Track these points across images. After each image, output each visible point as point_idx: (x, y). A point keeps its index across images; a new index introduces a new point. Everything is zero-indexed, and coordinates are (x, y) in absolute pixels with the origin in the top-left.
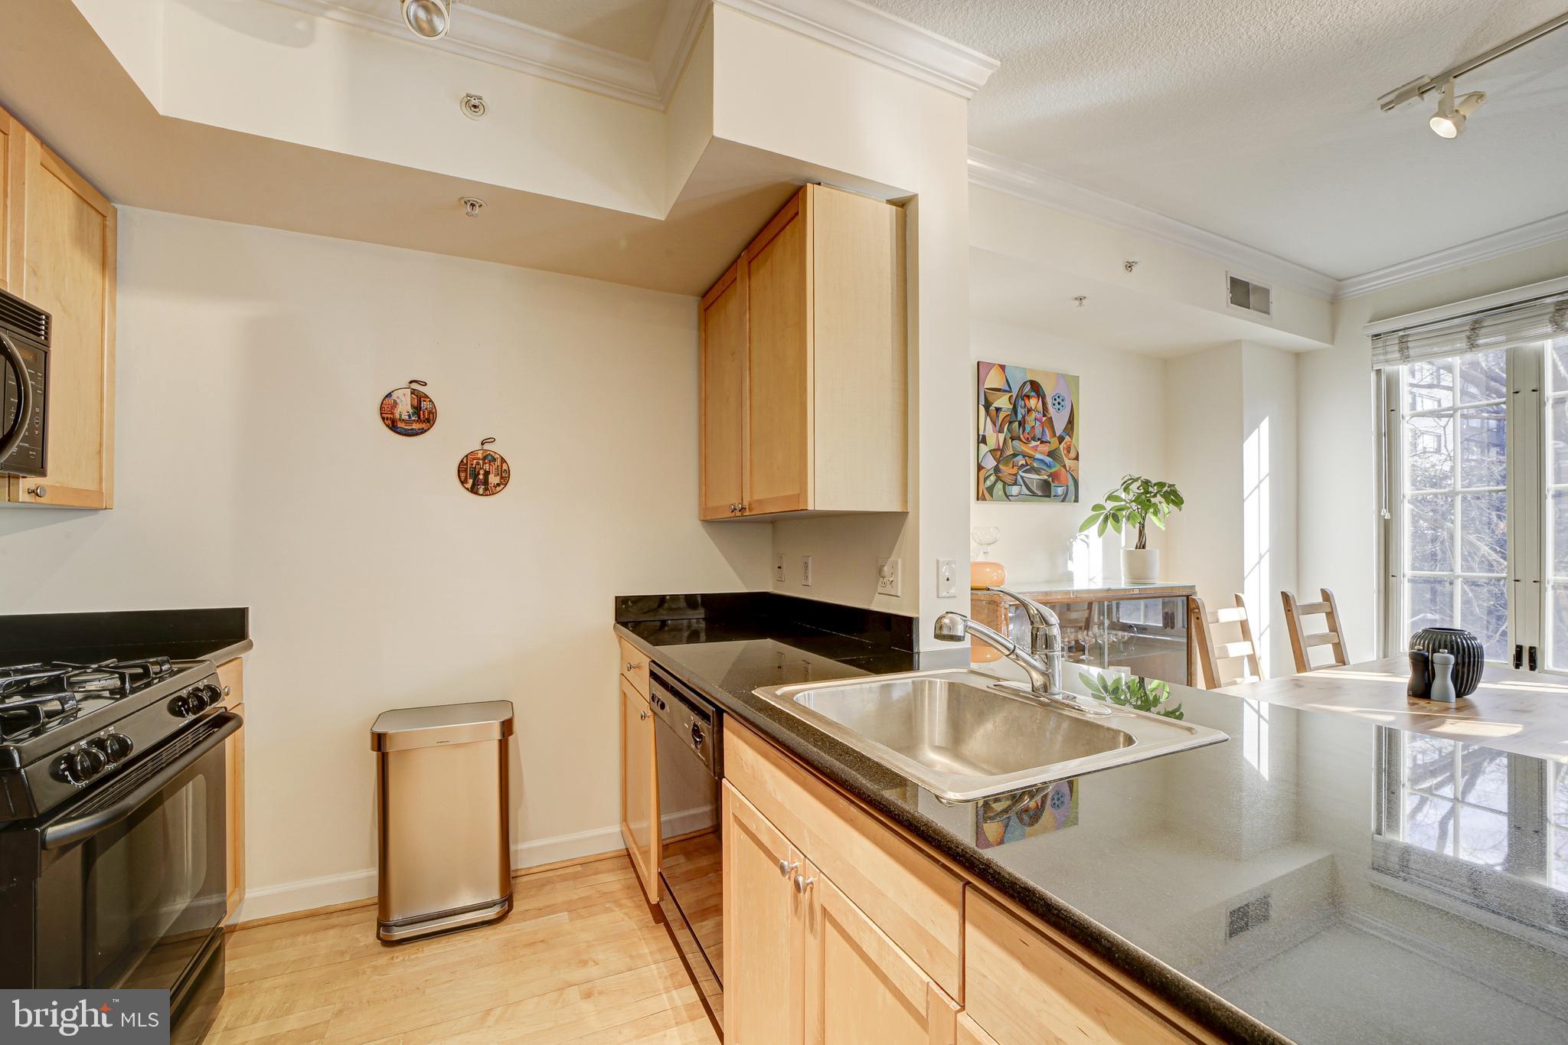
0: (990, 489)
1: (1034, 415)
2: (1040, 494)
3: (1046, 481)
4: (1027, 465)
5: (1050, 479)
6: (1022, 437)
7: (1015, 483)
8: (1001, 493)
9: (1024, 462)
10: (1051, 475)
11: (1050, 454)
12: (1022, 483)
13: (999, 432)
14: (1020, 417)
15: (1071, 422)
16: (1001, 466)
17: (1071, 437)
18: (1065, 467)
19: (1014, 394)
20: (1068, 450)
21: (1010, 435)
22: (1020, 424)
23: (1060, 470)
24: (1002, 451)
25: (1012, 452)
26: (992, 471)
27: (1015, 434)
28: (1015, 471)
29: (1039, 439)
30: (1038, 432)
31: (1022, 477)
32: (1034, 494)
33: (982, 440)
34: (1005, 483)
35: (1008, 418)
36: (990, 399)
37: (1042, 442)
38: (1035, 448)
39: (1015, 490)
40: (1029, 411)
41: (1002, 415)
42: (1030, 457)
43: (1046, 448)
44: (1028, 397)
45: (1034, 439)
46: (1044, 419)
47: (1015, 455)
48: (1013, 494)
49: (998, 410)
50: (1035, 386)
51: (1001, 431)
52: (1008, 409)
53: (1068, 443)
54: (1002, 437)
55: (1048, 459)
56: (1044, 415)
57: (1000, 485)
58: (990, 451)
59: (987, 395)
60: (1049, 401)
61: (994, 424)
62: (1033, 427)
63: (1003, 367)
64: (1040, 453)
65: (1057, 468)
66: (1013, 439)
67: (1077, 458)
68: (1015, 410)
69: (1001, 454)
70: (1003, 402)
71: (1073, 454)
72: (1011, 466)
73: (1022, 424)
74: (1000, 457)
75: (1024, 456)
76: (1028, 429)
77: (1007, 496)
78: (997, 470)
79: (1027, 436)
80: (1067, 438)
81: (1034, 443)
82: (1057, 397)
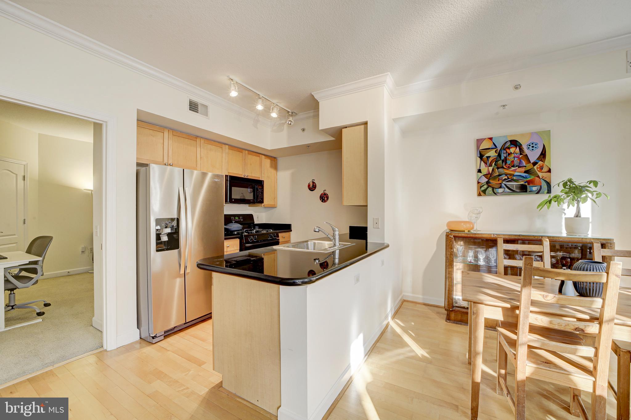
0: (484, 192)
1: (513, 155)
2: (518, 191)
3: (522, 185)
4: (508, 178)
5: (526, 184)
6: (505, 167)
7: (501, 187)
8: (491, 192)
9: (506, 178)
10: (527, 182)
11: (526, 172)
12: (505, 187)
13: (489, 166)
14: (503, 158)
15: (543, 155)
16: (491, 181)
17: (543, 161)
18: (538, 177)
19: (499, 149)
20: (541, 168)
21: (496, 167)
22: (503, 161)
23: (535, 179)
24: (491, 174)
25: (498, 174)
26: (485, 183)
27: (499, 166)
28: (500, 181)
29: (517, 166)
30: (516, 162)
31: (505, 185)
32: (513, 191)
33: (479, 171)
34: (493, 188)
35: (495, 160)
36: (483, 153)
37: (519, 167)
38: (515, 171)
39: (500, 190)
40: (510, 154)
41: (490, 160)
42: (510, 175)
43: (523, 169)
44: (509, 148)
45: (513, 166)
46: (521, 156)
47: (499, 175)
48: (499, 192)
49: (488, 157)
50: (514, 143)
51: (491, 165)
52: (495, 156)
53: (541, 165)
54: (491, 169)
55: (524, 175)
56: (521, 154)
57: (490, 189)
58: (484, 175)
59: (481, 152)
60: (525, 147)
61: (486, 163)
62: (513, 161)
63: (491, 139)
64: (519, 172)
65: (532, 177)
66: (498, 168)
67: (549, 171)
68: (499, 155)
69: (491, 175)
70: (492, 154)
71: (545, 169)
72: (498, 180)
73: (505, 161)
74: (490, 177)
75: (506, 175)
76: (509, 162)
77: (495, 194)
78: (488, 183)
79: (508, 165)
80: (540, 163)
81: (513, 168)
82: (531, 144)
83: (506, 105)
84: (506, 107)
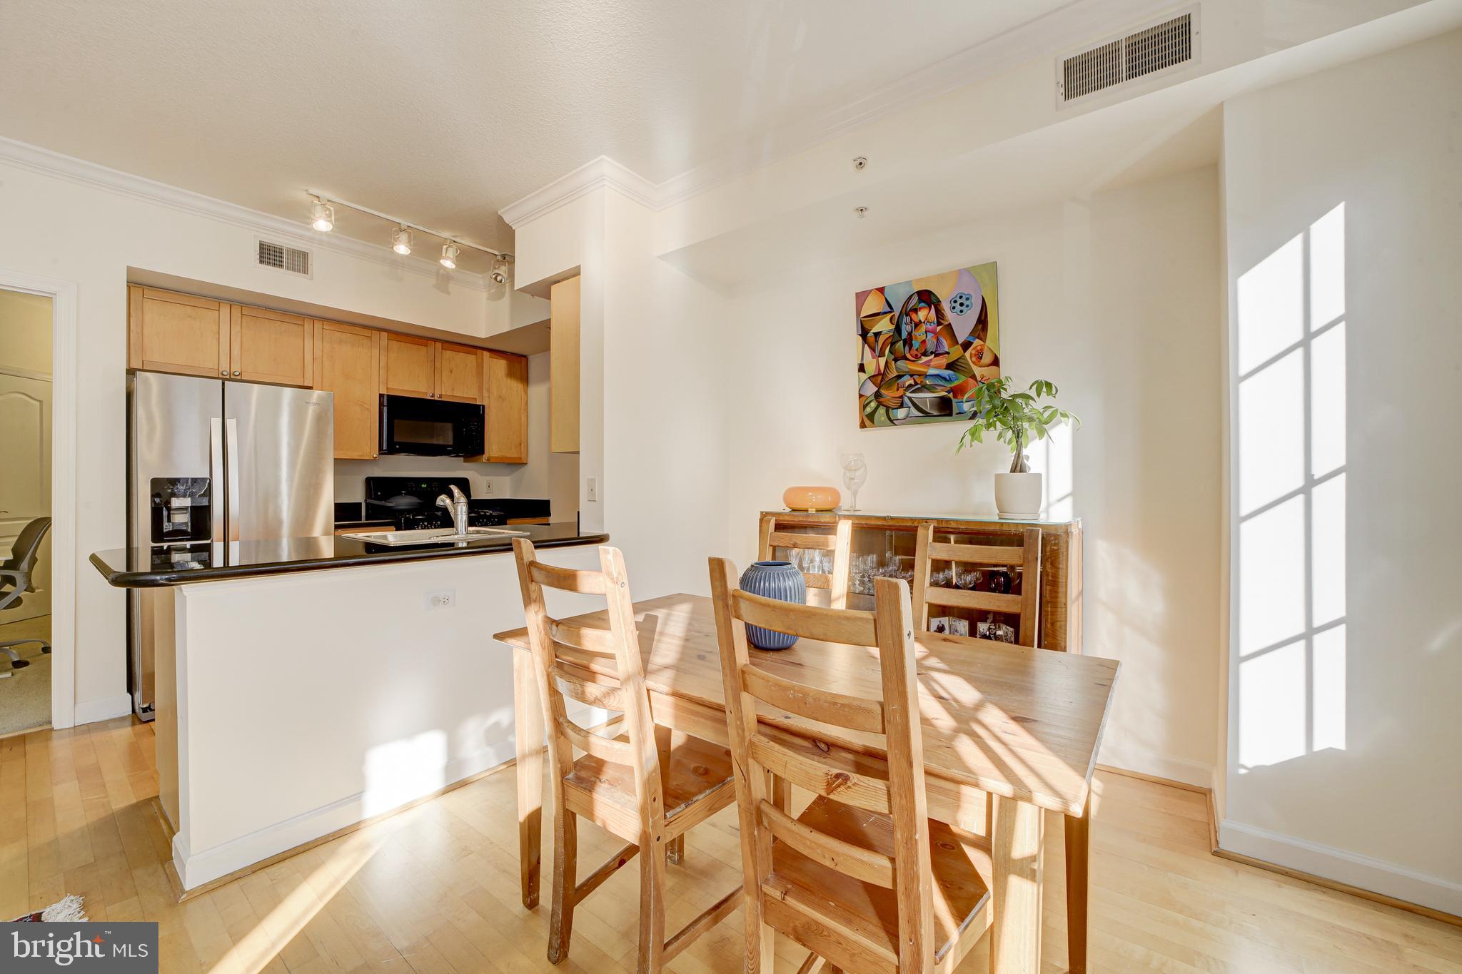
0: (871, 416)
1: (923, 328)
2: (935, 414)
3: (942, 398)
4: (916, 384)
5: (951, 395)
6: (908, 356)
7: (901, 406)
8: (884, 418)
9: (912, 382)
10: (952, 390)
11: (950, 366)
12: (910, 404)
13: (879, 356)
14: (904, 335)
15: (982, 322)
16: (883, 391)
17: (983, 339)
18: (974, 377)
19: (897, 313)
20: (979, 355)
21: (892, 357)
22: (905, 342)
23: (966, 382)
24: (883, 375)
25: (896, 374)
26: (873, 398)
27: (899, 355)
28: (901, 392)
29: (932, 353)
30: (930, 345)
31: (910, 399)
32: (926, 414)
33: (862, 368)
34: (888, 408)
35: (890, 340)
36: (867, 327)
37: (937, 355)
38: (927, 364)
39: (901, 413)
40: (917, 325)
41: (881, 339)
42: (919, 375)
43: (944, 361)
44: (915, 311)
45: (925, 354)
46: (939, 328)
47: (899, 377)
48: (899, 418)
49: (877, 335)
50: (926, 297)
51: (882, 354)
52: (890, 331)
53: (979, 348)
54: (882, 361)
55: (946, 373)
56: (939, 324)
57: (882, 411)
58: (869, 378)
59: (864, 323)
60: (946, 306)
61: (873, 349)
62: (924, 342)
63: (881, 290)
64: (934, 367)
65: (961, 379)
66: (896, 360)
67: (996, 362)
68: (898, 329)
69: (883, 378)
70: (884, 326)
71: (987, 358)
72: (896, 389)
73: (908, 342)
74: (882, 381)
75: (912, 376)
76: (916, 344)
77: (892, 421)
78: (877, 395)
79: (914, 352)
80: (977, 342)
81: (924, 359)
82: (958, 299)
83: (866, 209)
84: (865, 213)
